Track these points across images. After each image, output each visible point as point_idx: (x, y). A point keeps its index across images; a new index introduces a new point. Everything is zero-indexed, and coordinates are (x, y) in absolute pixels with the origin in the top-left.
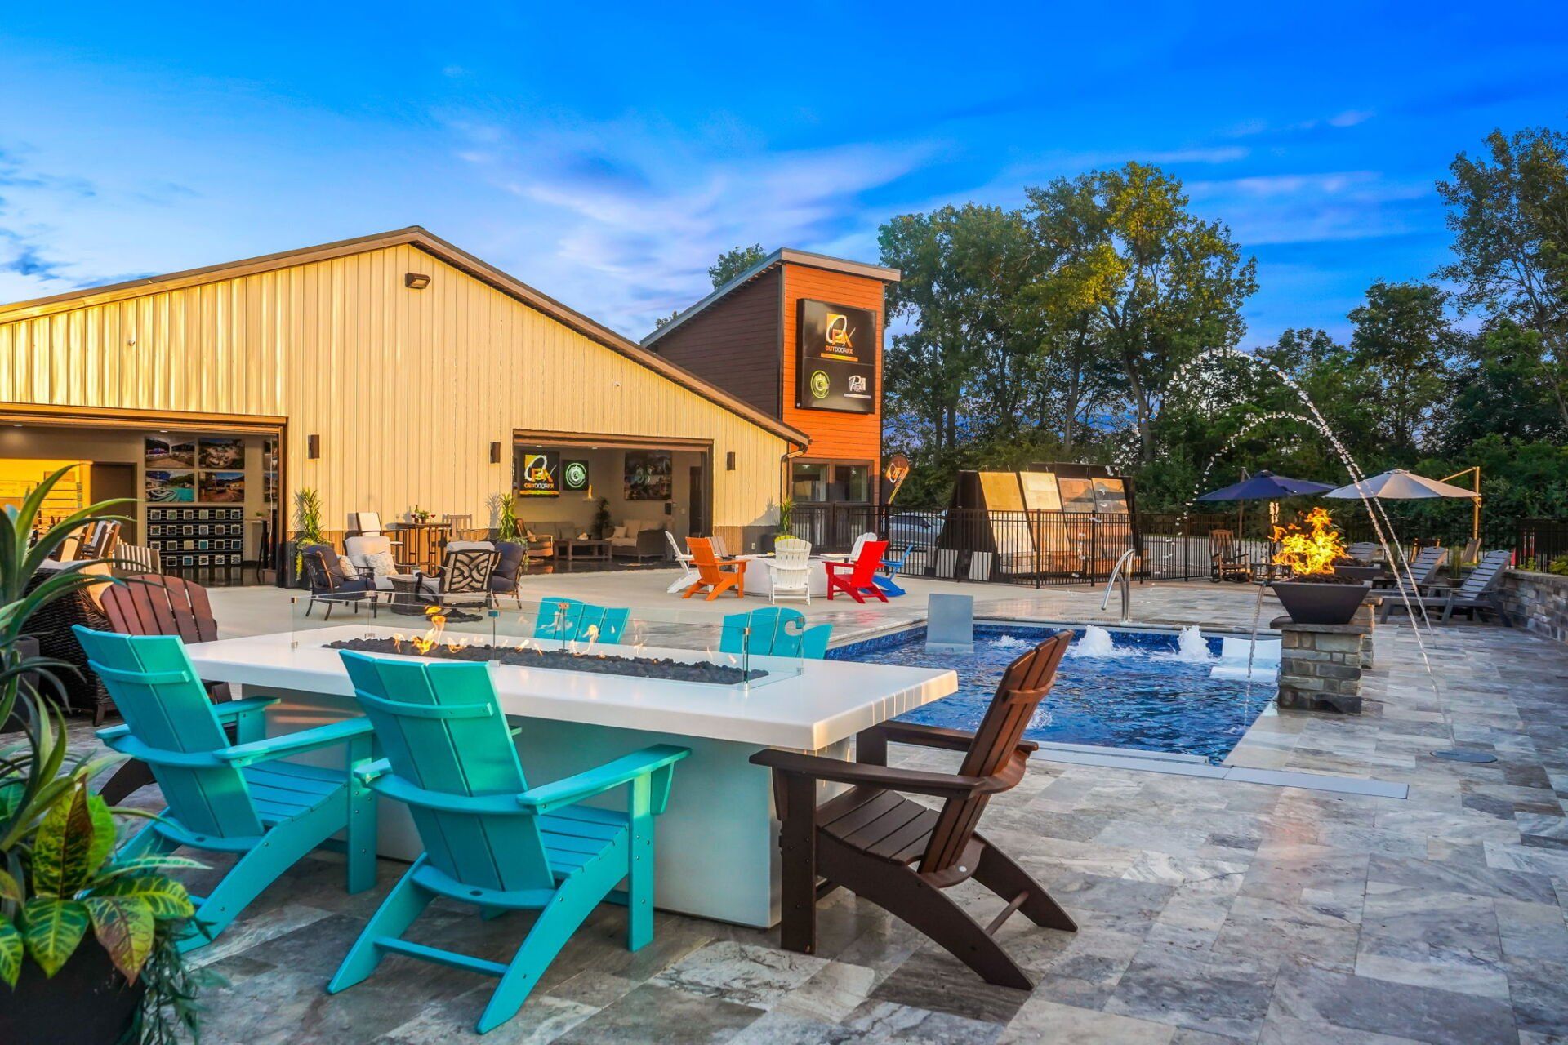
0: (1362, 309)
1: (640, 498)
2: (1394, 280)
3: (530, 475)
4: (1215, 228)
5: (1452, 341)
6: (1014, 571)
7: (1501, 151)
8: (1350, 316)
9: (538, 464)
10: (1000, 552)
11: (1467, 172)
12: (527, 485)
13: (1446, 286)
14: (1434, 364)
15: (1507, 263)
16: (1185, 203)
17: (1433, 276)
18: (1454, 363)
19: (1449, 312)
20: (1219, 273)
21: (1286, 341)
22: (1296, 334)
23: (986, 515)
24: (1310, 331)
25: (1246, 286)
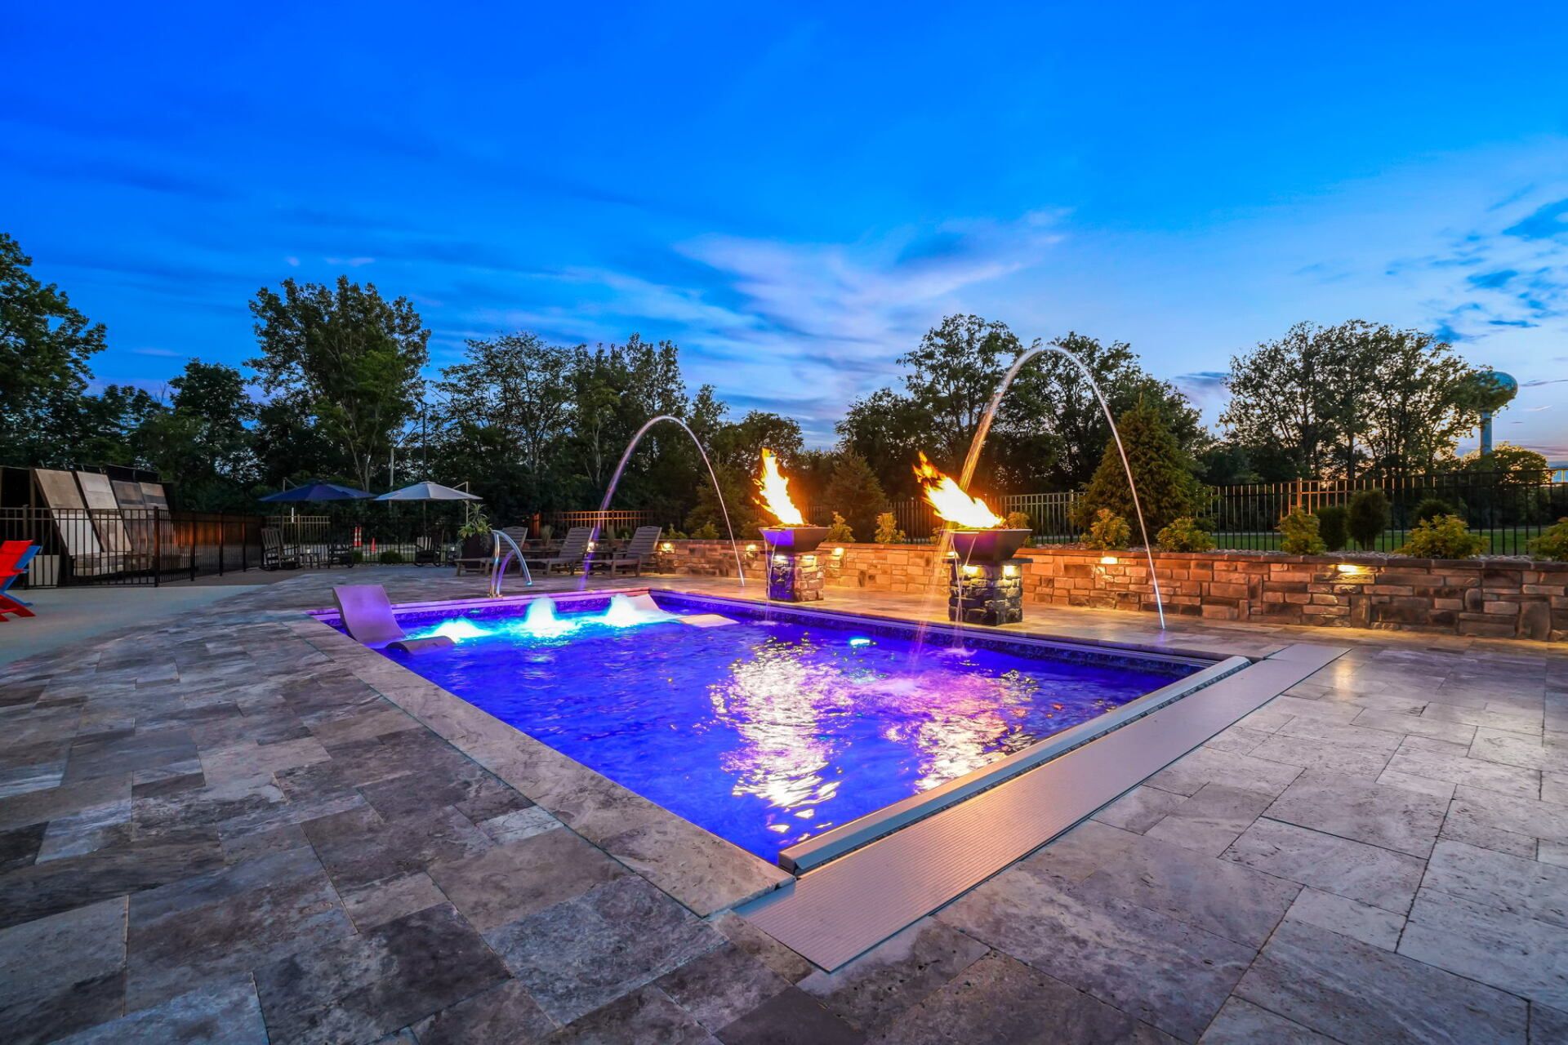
0: (181, 379)
2: (208, 361)
4: (50, 290)
5: (248, 409)
6: (97, 571)
7: (291, 291)
8: (171, 383)
10: (72, 553)
11: (271, 302)
13: (247, 373)
14: (237, 426)
15: (293, 364)
16: (28, 262)
17: (247, 364)
18: (250, 424)
19: (246, 389)
20: (62, 328)
21: (111, 392)
22: (119, 390)
23: (48, 514)
24: (131, 388)
25: (94, 343)
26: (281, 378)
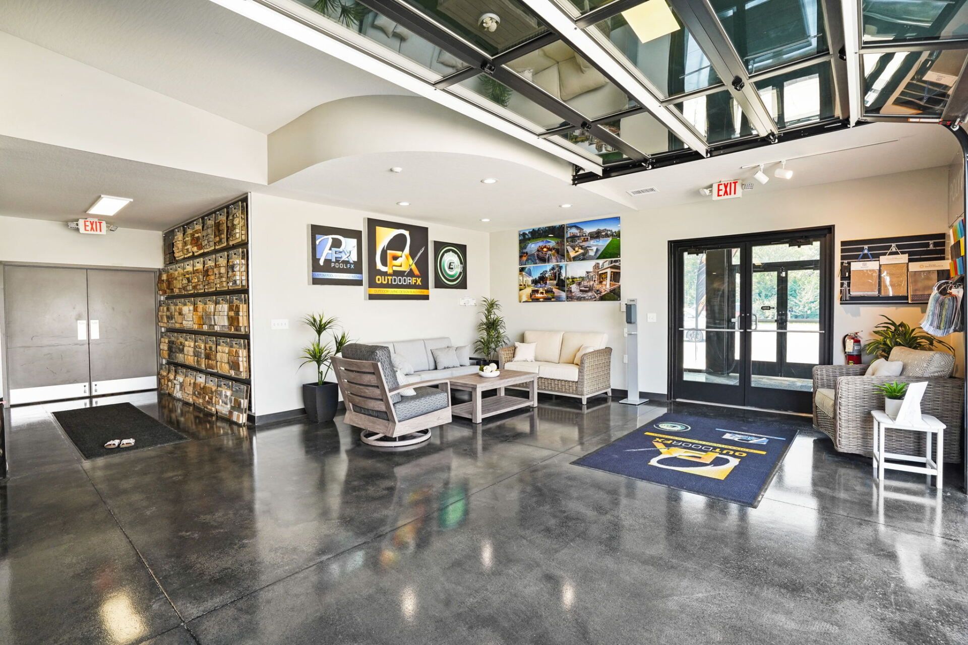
3: (384, 263)
9: (397, 243)
12: (379, 279)
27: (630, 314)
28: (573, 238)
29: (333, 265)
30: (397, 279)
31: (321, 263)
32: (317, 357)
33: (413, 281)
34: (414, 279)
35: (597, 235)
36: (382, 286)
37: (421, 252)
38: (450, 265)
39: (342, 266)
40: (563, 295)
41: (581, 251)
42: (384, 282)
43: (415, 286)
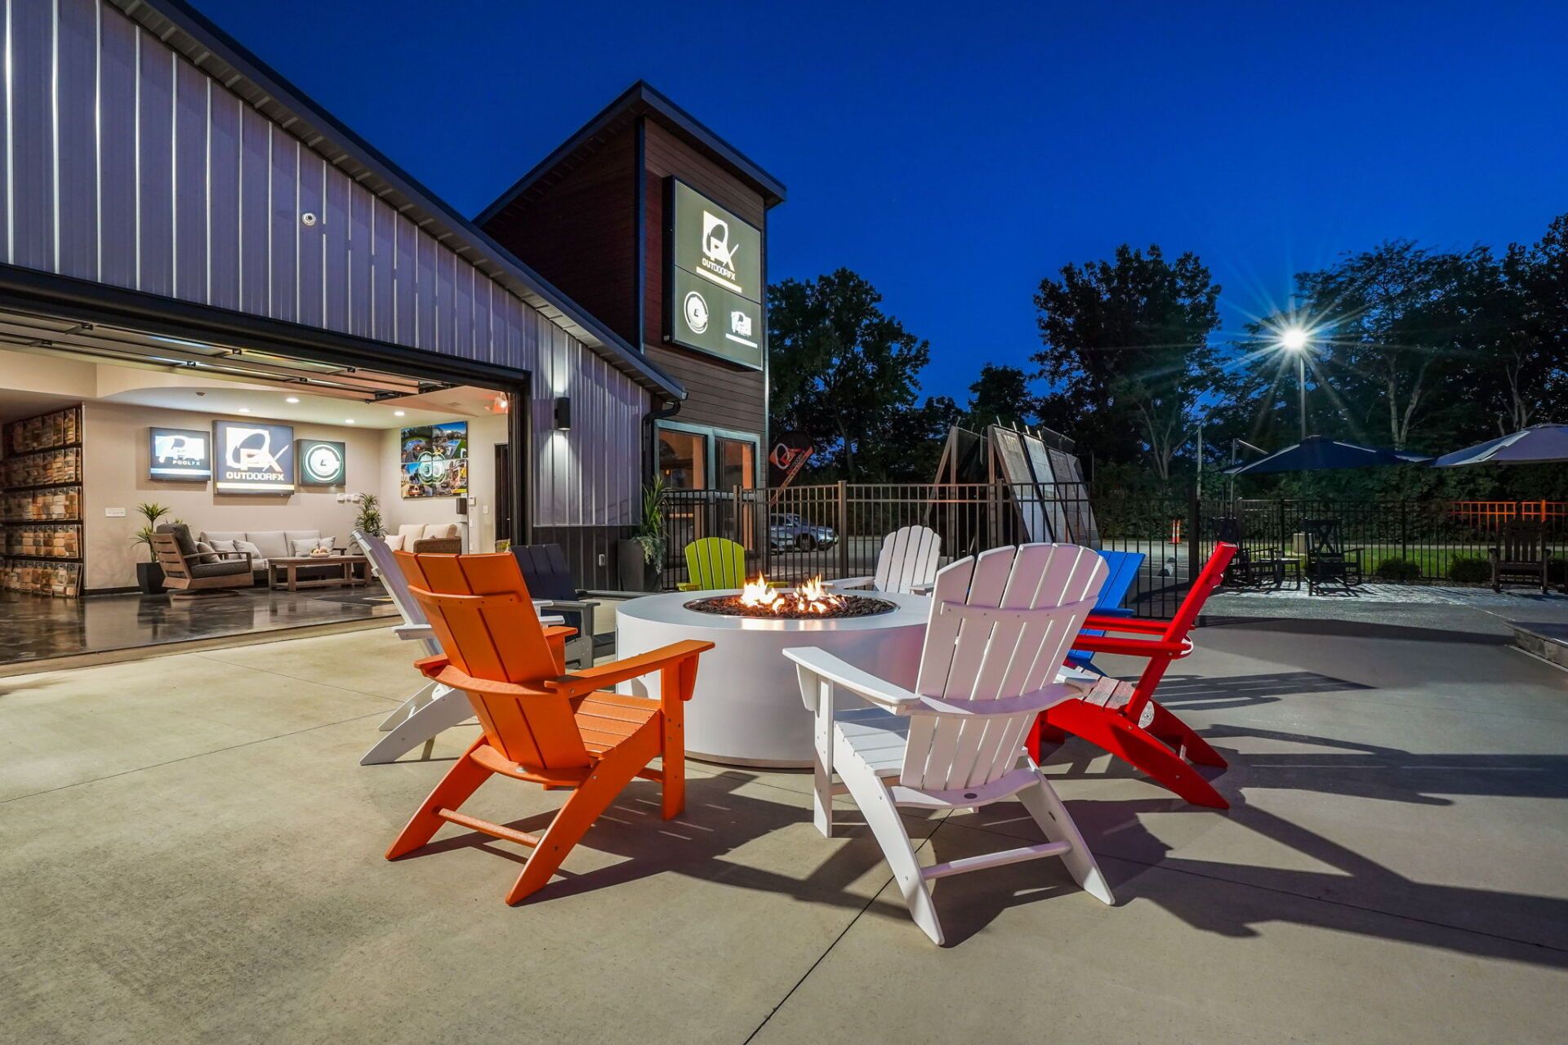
0: (978, 384)
1: (423, 493)
2: (997, 365)
4: (890, 322)
7: (1071, 277)
8: (970, 388)
11: (1052, 292)
13: (1031, 369)
15: (1072, 353)
16: (878, 302)
17: (1032, 359)
19: (1030, 386)
20: (901, 350)
21: (931, 402)
22: (934, 399)
23: (1007, 492)
24: (943, 398)
25: (921, 359)
26: (1062, 369)
27: (463, 507)
28: (437, 437)
29: (174, 462)
30: (253, 476)
31: (162, 460)
32: (148, 538)
33: (273, 477)
34: (274, 475)
35: (451, 437)
36: (234, 481)
37: (283, 450)
38: (322, 461)
39: (185, 463)
40: (431, 490)
41: (442, 451)
42: (236, 477)
43: (276, 482)
